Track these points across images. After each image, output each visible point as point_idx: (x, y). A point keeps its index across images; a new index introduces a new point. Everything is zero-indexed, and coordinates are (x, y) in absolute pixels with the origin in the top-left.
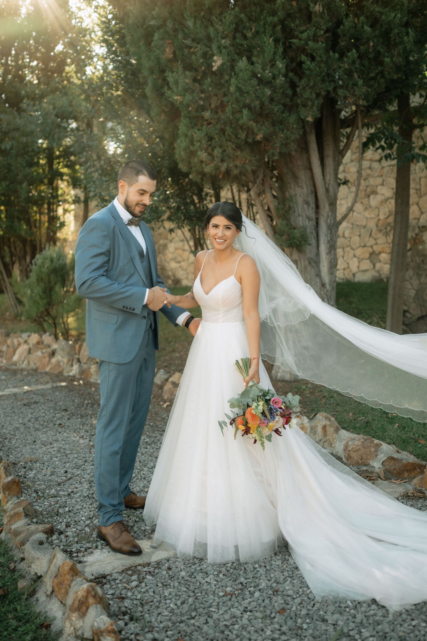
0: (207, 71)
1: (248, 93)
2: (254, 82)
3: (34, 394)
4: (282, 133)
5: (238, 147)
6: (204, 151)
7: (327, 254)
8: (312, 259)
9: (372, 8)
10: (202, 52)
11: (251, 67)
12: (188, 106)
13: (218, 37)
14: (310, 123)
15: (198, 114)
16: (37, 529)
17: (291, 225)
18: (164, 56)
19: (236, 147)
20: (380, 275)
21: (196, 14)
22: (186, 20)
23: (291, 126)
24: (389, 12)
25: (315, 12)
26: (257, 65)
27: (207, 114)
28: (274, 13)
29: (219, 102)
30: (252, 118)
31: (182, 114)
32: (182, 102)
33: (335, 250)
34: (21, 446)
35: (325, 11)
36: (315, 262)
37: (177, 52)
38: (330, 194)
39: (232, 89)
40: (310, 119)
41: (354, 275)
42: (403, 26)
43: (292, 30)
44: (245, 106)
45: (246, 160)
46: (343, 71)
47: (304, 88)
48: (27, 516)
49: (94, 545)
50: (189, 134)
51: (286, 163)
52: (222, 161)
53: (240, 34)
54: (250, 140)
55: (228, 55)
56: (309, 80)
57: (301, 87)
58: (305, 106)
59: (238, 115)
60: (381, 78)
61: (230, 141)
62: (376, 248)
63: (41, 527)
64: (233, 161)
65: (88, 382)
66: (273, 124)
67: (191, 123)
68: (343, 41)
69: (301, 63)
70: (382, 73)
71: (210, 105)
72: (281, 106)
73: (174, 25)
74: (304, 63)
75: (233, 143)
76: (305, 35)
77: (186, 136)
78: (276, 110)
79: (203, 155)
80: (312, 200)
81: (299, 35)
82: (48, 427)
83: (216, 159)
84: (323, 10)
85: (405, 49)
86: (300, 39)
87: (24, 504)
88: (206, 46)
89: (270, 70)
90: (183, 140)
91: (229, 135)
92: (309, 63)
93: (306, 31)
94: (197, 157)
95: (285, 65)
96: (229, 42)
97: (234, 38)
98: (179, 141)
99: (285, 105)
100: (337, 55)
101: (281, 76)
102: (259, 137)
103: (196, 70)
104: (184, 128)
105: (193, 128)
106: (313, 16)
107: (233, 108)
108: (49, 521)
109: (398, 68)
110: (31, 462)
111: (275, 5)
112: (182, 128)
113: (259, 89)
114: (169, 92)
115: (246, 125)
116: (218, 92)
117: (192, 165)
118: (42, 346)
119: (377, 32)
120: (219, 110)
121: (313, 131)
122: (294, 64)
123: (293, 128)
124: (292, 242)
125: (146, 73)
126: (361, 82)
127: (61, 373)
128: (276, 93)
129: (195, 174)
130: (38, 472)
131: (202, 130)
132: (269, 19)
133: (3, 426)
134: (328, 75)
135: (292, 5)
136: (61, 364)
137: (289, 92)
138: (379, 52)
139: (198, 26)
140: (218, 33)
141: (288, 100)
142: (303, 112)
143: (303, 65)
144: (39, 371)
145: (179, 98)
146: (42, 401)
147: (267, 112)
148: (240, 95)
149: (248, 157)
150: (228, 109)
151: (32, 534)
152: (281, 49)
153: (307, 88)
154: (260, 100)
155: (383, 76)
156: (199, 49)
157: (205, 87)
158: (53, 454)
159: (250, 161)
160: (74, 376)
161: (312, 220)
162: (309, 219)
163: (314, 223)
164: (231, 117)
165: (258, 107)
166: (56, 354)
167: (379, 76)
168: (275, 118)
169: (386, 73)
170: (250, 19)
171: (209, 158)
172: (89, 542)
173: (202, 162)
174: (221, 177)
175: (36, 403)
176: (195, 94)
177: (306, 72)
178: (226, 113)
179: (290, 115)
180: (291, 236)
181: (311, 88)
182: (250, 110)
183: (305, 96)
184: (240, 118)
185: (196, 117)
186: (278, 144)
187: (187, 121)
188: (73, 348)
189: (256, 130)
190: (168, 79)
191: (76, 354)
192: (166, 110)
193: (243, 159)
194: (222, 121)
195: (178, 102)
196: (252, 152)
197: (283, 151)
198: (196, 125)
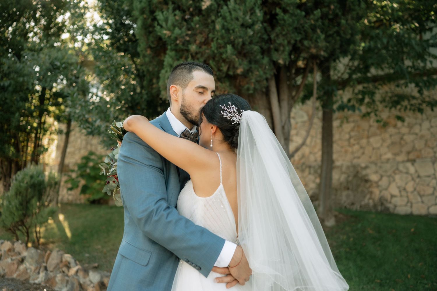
0: (194, 13)
4: (258, 71)
12: (176, 39)
15: (185, 48)
26: (239, 11)
27: (193, 48)
29: (203, 40)
30: (234, 53)
31: (169, 47)
32: (171, 36)
38: (285, 131)
39: (218, 27)
44: (229, 43)
45: (225, 91)
46: (309, 26)
47: (277, 36)
54: (231, 73)
56: (282, 29)
57: (275, 34)
58: (277, 50)
59: (222, 50)
66: (250, 62)
67: (176, 55)
69: (275, 15)
71: (195, 41)
77: (171, 66)
89: (250, 16)
90: (169, 70)
92: (282, 14)
95: (262, 15)
98: (163, 71)
99: (261, 48)
100: (303, 13)
101: (259, 22)
103: (184, 11)
104: (170, 60)
105: (178, 59)
107: (219, 43)
112: (168, 60)
113: (242, 30)
114: (159, 27)
115: (228, 59)
116: (204, 29)
120: (203, 45)
121: (274, 79)
122: (268, 17)
123: (265, 68)
126: (323, 36)
137: (265, 37)
138: (337, 14)
141: (264, 43)
142: (275, 56)
143: (278, 17)
145: (168, 32)
147: (245, 51)
148: (226, 33)
149: (228, 89)
150: (213, 45)
153: (280, 36)
154: (243, 39)
155: (339, 35)
157: (192, 25)
164: (216, 51)
165: (241, 44)
168: (252, 57)
169: (342, 32)
176: (183, 29)
177: (280, 22)
178: (211, 47)
179: (263, 58)
181: (284, 35)
182: (233, 46)
183: (278, 42)
184: (223, 53)
185: (182, 50)
186: (253, 80)
187: (173, 53)
188: (42, 256)
189: (237, 65)
190: (158, 17)
191: (44, 262)
192: (153, 46)
193: (223, 90)
194: (206, 56)
195: (167, 36)
196: (230, 85)
197: (256, 87)
198: (181, 57)
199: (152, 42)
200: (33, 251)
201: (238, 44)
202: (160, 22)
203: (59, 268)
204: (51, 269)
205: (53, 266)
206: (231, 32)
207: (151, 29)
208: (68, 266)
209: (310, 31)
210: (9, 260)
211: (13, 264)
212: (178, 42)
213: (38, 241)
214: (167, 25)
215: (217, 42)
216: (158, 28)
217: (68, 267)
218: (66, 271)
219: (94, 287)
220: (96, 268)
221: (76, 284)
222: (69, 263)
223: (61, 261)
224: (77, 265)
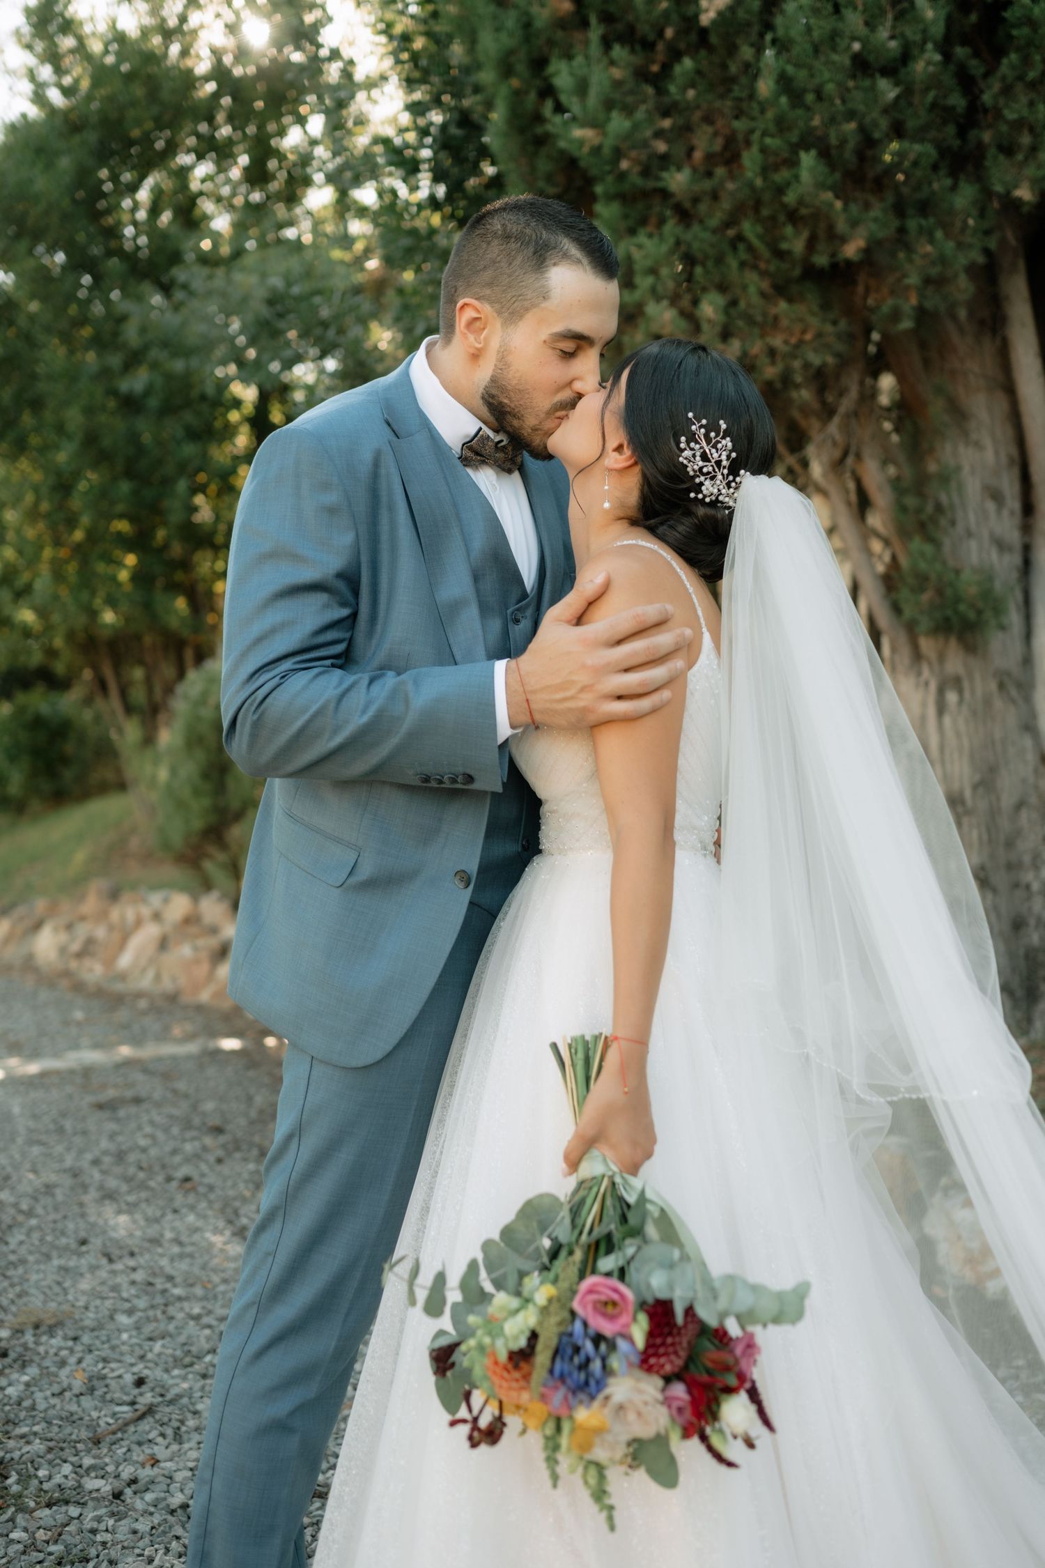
0: (682, 43)
1: (817, 91)
4: (931, 240)
5: (781, 289)
6: (665, 303)
8: (1009, 674)
11: (829, 21)
12: (618, 154)
14: (1025, 209)
15: (651, 184)
17: (945, 561)
18: (545, 9)
19: (775, 286)
23: (958, 224)
26: (850, 14)
27: (681, 182)
29: (718, 145)
30: (829, 182)
31: (599, 189)
32: (599, 147)
34: (31, 1258)
36: (1019, 686)
39: (765, 87)
40: (1025, 194)
44: (807, 143)
45: (804, 332)
47: (1007, 91)
52: (727, 334)
54: (821, 260)
56: (1026, 61)
57: (997, 87)
58: (1008, 150)
59: (783, 175)
61: (755, 267)
64: (762, 336)
66: (899, 210)
67: (626, 217)
71: (689, 153)
72: (930, 148)
75: (764, 274)
78: (912, 157)
79: (663, 316)
80: (1010, 487)
82: (148, 1188)
83: (705, 327)
89: (894, 27)
91: (751, 249)
95: (943, 13)
101: (930, 46)
103: (646, 43)
105: (632, 232)
107: (767, 151)
110: (37, 1327)
113: (856, 88)
114: (558, 120)
115: (807, 206)
116: (718, 104)
118: (196, 930)
120: (720, 167)
121: (1021, 265)
123: (964, 227)
124: (949, 612)
125: (487, 76)
128: (911, 105)
130: (45, 1373)
131: (661, 235)
133: (7, 1178)
137: (957, 101)
141: (951, 130)
142: (1001, 173)
144: (182, 1000)
145: (588, 133)
147: (877, 170)
148: (793, 105)
149: (814, 321)
150: (750, 160)
153: (1019, 87)
154: (860, 120)
157: (673, 93)
158: (125, 1295)
159: (819, 335)
161: (1010, 549)
162: (1001, 546)
163: (1017, 559)
164: (759, 182)
165: (851, 145)
171: (683, 324)
176: (640, 114)
177: (1015, 32)
178: (743, 170)
179: (954, 188)
180: (949, 592)
181: (1033, 85)
182: (825, 154)
183: (1010, 115)
184: (788, 184)
185: (645, 195)
186: (913, 280)
187: (615, 211)
189: (841, 226)
190: (557, 82)
193: (797, 328)
194: (728, 203)
195: (586, 150)
196: (825, 306)
197: (929, 305)
198: (643, 221)
199: (549, 178)
201: (843, 142)
202: (563, 98)
206: (810, 98)
207: (539, 130)
212: (624, 165)
214: (584, 104)
215: (764, 150)
216: (555, 123)
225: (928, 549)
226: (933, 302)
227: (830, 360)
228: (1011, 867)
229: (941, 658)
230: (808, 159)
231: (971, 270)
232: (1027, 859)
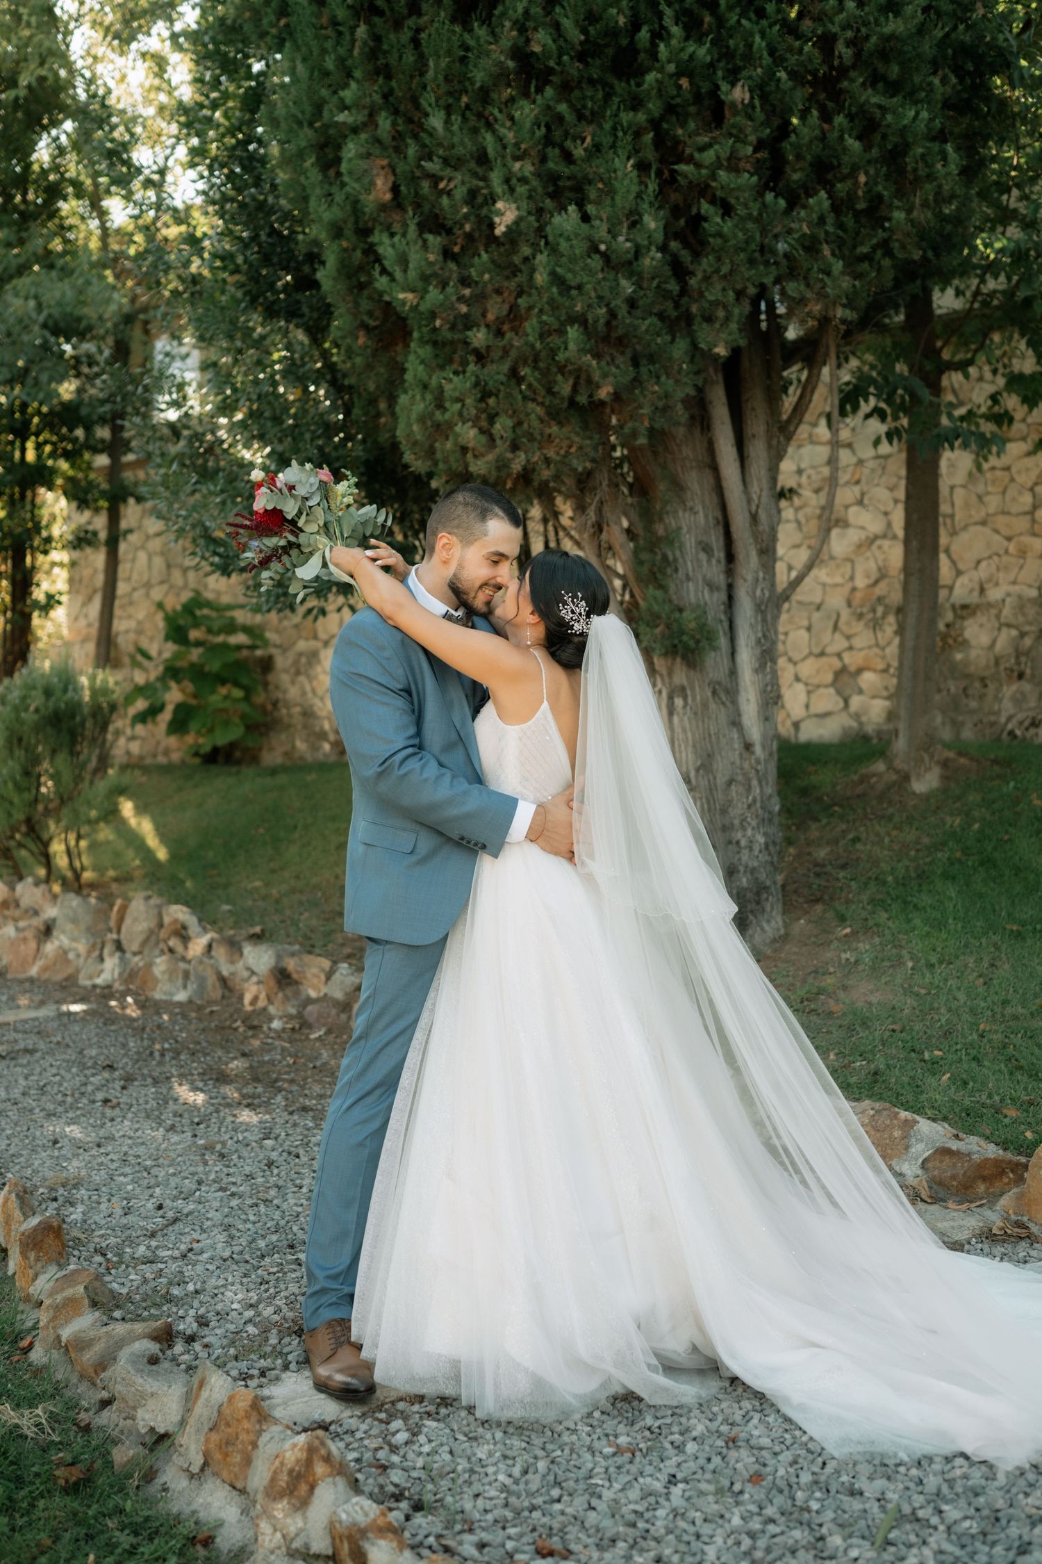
0: (477, 235)
1: (579, 287)
2: (596, 262)
3: (16, 1030)
4: (658, 381)
5: (554, 415)
6: (470, 424)
7: (756, 671)
8: (719, 683)
9: (863, 98)
10: (464, 189)
11: (585, 227)
12: (433, 315)
13: (503, 157)
14: (721, 361)
15: (456, 337)
16: (132, 1331)
17: (670, 601)
18: (371, 197)
19: (549, 414)
20: (861, 724)
21: (450, 101)
22: (427, 115)
23: (677, 367)
24: (902, 106)
25: (733, 105)
26: (597, 222)
27: (479, 337)
28: (636, 103)
29: (505, 310)
30: (588, 347)
31: (416, 335)
32: (418, 306)
33: (774, 661)
35: (757, 102)
36: (727, 692)
37: (403, 188)
38: (761, 528)
39: (541, 278)
40: (721, 351)
41: (796, 725)
42: (933, 139)
43: (677, 142)
44: (572, 320)
45: (570, 446)
46: (797, 240)
47: (707, 279)
48: (94, 1304)
49: (279, 1361)
50: (434, 382)
51: (655, 453)
52: (515, 447)
53: (557, 151)
54: (582, 399)
55: (530, 197)
56: (719, 259)
57: (700, 275)
58: (709, 319)
59: (555, 340)
60: (884, 255)
61: (534, 400)
62: (852, 660)
63: (139, 1327)
64: (540, 449)
65: (147, 999)
66: (635, 362)
67: (437, 356)
68: (795, 171)
69: (700, 218)
70: (885, 246)
71: (484, 315)
72: (654, 320)
73: (394, 124)
74: (705, 219)
75: (542, 404)
76: (709, 156)
77: (425, 387)
78: (644, 328)
79: (469, 434)
80: (717, 542)
81: (696, 155)
82: (78, 1108)
83: (499, 442)
84: (752, 98)
85: (938, 193)
86: (698, 166)
87: (85, 1278)
88: (475, 175)
89: (628, 234)
90: (418, 397)
91: (530, 386)
92: (718, 220)
93: (710, 145)
94: (451, 439)
95: (661, 224)
96: (531, 169)
97: (544, 159)
98: (403, 399)
99: (661, 316)
100: (782, 203)
101: (653, 248)
102: (604, 393)
103: (449, 232)
104: (421, 368)
105: (442, 367)
106: (727, 114)
107: (545, 323)
108: (151, 1315)
109: (922, 235)
110: (65, 1185)
111: (639, 85)
112: (414, 369)
113: (606, 279)
114: (385, 280)
115: (573, 364)
116: (506, 284)
117: (439, 455)
118: (17, 913)
119: (875, 152)
120: (506, 327)
122: (682, 222)
123: (680, 371)
124: (676, 641)
126: (838, 266)
127: (71, 981)
128: (641, 288)
129: (444, 479)
130: (90, 1208)
131: (464, 373)
132: (626, 117)
134: (762, 249)
135: (680, 87)
136: (71, 956)
137: (673, 286)
138: (880, 197)
139: (455, 128)
140: (505, 147)
141: (669, 305)
142: (705, 335)
143: (706, 225)
144: (9, 976)
145: (410, 296)
146: (42, 1045)
147: (620, 332)
148: (560, 293)
149: (577, 439)
150: (531, 326)
151: (120, 1344)
152: (652, 186)
153: (715, 278)
154: (607, 305)
155: (889, 253)
156: (459, 183)
157: (473, 272)
158: (112, 1167)
159: (580, 448)
160: (109, 987)
161: (718, 589)
162: (711, 586)
163: (723, 596)
164: (538, 345)
165: (602, 321)
166: (55, 933)
167: (879, 253)
168: (638, 347)
169: (897, 245)
170: (580, 117)
171: (483, 439)
172: (264, 1356)
173: (464, 450)
174: (509, 485)
175: (27, 1051)
176: (449, 290)
177: (711, 240)
178: (525, 334)
179: (672, 342)
180: (675, 626)
181: (724, 278)
182: (584, 327)
183: (710, 296)
184: (559, 347)
185: (452, 342)
186: (646, 409)
187: (426, 352)
188: (101, 916)
189: (596, 376)
190: (381, 250)
191: (110, 930)
192: (372, 323)
193: (565, 444)
194: (513, 354)
195: (407, 306)
196: (585, 427)
197: (657, 426)
198: (450, 361)
199: (370, 314)
200: (74, 901)
201: (596, 321)
202: (386, 263)
203: (157, 943)
204: (135, 947)
205: (141, 938)
206: (575, 291)
207: (363, 280)
208: (182, 933)
209: (800, 254)
210: (10, 931)
211: (25, 940)
213: (77, 876)
214: (405, 271)
215: (540, 322)
216: (382, 282)
217: (185, 939)
218: (179, 948)
219: (259, 983)
220: (257, 938)
221: (211, 980)
222: (184, 927)
223: (161, 925)
224: (205, 930)
225: (659, 594)
226: (660, 423)
227: (588, 465)
228: (724, 828)
229: (670, 673)
230: (573, 332)
231: (686, 401)
232: (736, 822)
